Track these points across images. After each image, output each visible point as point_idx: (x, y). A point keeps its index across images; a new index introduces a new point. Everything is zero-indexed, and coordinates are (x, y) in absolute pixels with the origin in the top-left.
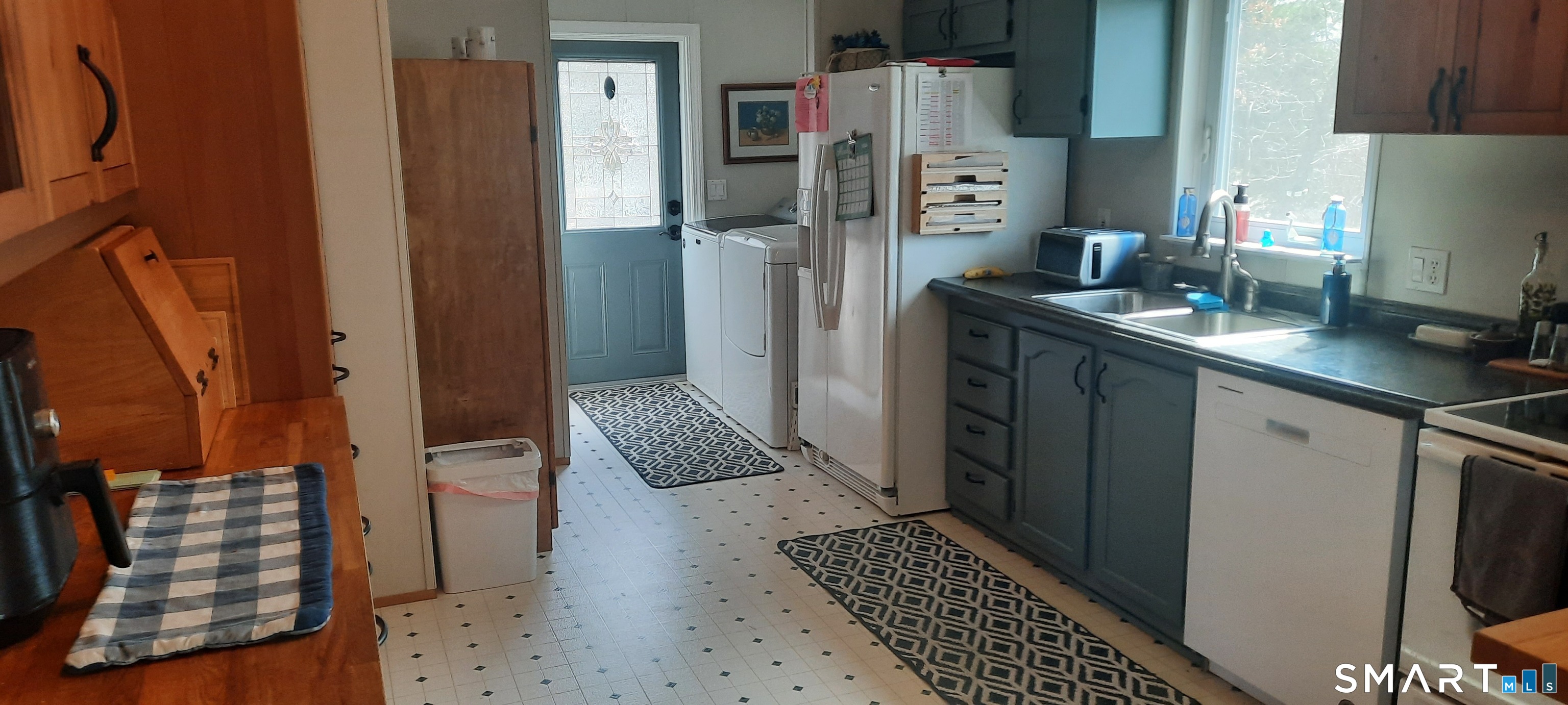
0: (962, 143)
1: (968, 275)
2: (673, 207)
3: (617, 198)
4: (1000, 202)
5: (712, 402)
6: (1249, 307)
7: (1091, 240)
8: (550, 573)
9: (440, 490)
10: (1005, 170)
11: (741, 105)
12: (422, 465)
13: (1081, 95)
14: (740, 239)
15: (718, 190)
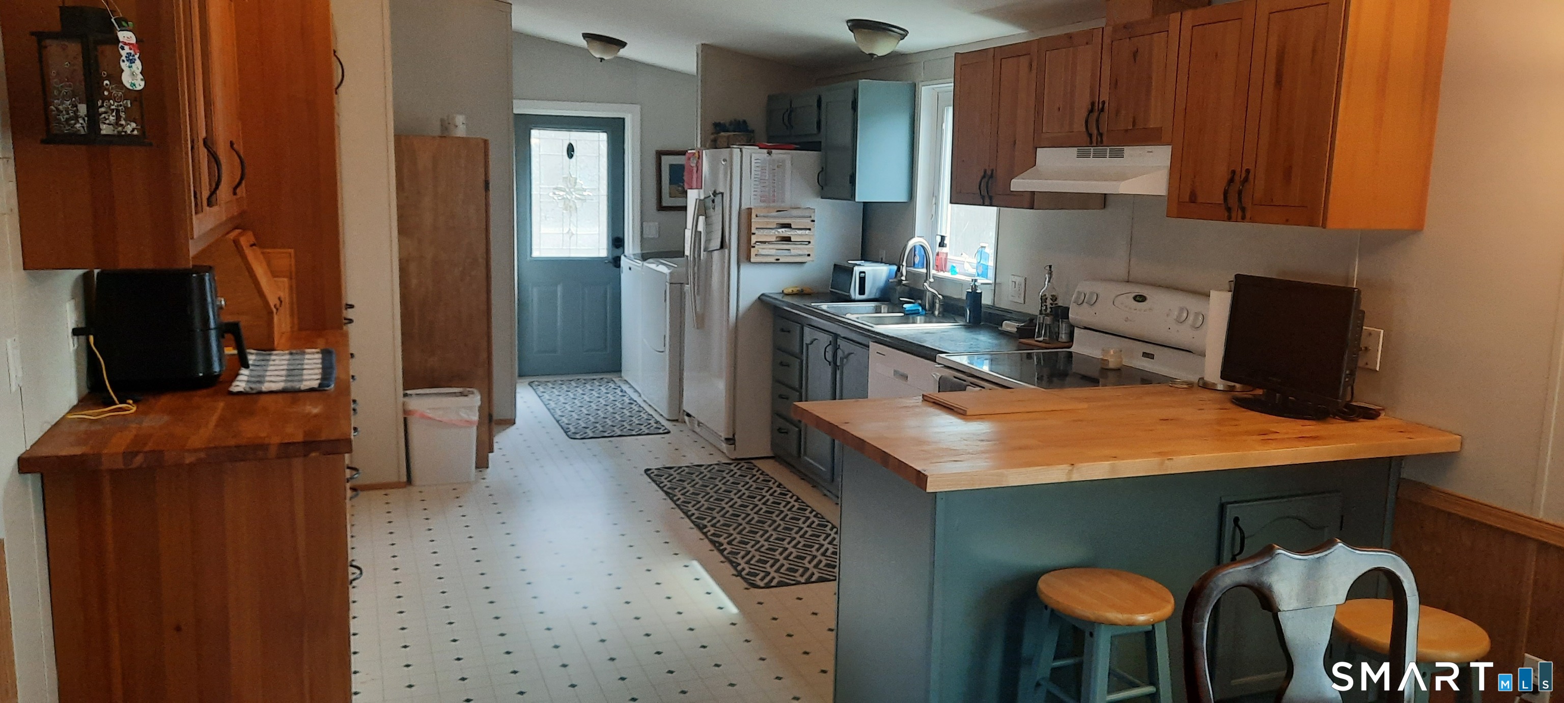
0: (783, 202)
1: (785, 292)
2: (617, 242)
3: (573, 234)
4: (809, 242)
5: (636, 391)
6: (937, 313)
7: (857, 270)
8: (484, 479)
9: (409, 415)
10: (813, 221)
11: (671, 166)
12: (401, 399)
13: (850, 173)
14: (653, 266)
15: (652, 231)
